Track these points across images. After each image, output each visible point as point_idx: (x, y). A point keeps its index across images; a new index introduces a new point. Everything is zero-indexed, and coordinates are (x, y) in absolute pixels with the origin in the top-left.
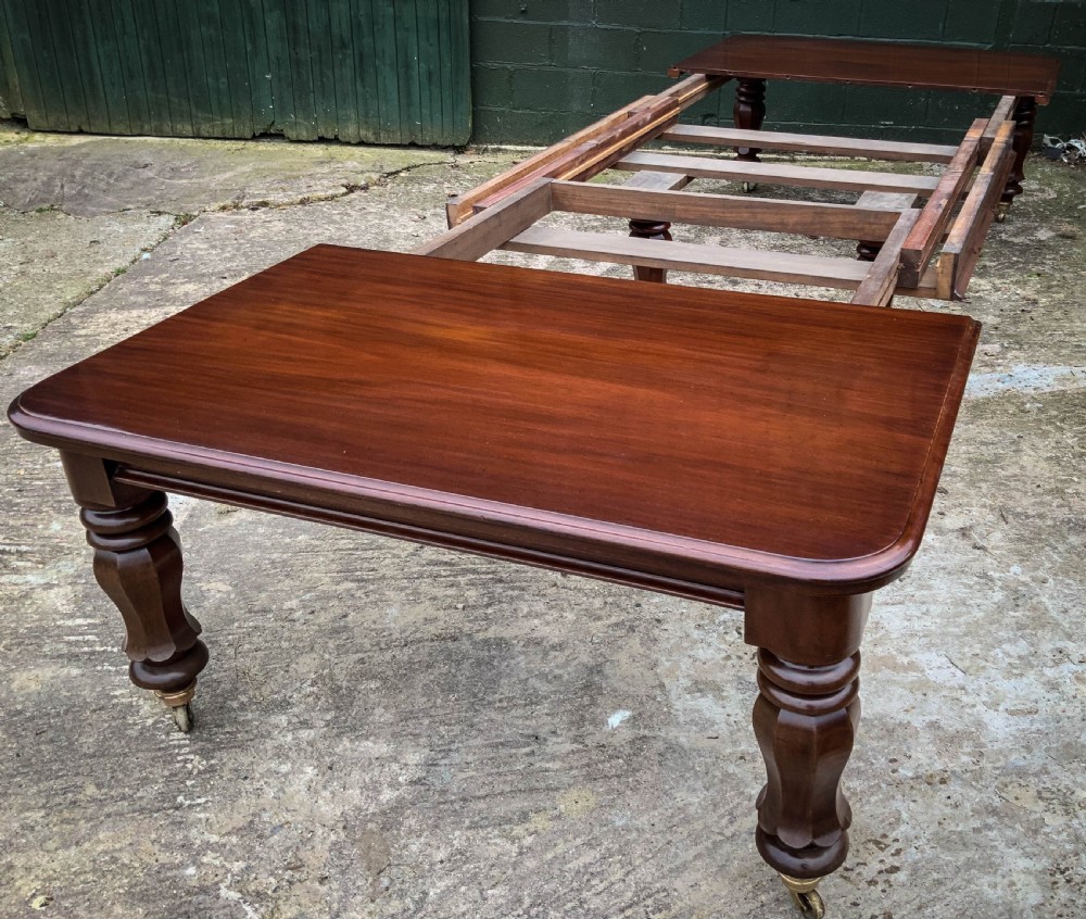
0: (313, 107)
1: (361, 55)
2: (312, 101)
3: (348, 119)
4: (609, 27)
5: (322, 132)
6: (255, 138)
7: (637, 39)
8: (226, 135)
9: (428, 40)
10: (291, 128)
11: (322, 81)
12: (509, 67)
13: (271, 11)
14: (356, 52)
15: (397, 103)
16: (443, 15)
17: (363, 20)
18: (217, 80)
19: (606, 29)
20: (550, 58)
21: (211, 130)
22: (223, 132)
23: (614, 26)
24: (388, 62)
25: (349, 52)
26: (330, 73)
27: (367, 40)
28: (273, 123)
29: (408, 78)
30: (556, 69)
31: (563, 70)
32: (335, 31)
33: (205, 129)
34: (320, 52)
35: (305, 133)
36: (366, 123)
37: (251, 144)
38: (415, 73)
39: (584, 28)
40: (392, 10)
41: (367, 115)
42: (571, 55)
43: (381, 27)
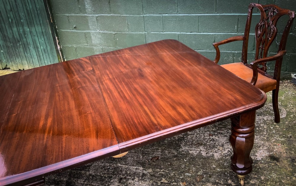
0: (15, 60)
1: (24, 44)
2: (15, 58)
3: (25, 64)
4: (104, 32)
5: (19, 68)
6: (3, 69)
7: (114, 36)
9: (41, 39)
10: (11, 67)
11: (16, 52)
15: (37, 59)
16: (44, 31)
17: (22, 33)
19: (103, 33)
20: (87, 43)
23: (106, 32)
24: (32, 46)
26: (17, 50)
27: (24, 39)
28: (7, 65)
29: (38, 51)
30: (90, 47)
31: (92, 47)
32: (15, 37)
34: (13, 43)
35: (15, 68)
36: (30, 65)
38: (40, 50)
39: (95, 33)
40: (28, 29)
41: (30, 62)
42: (93, 42)
43: (27, 35)
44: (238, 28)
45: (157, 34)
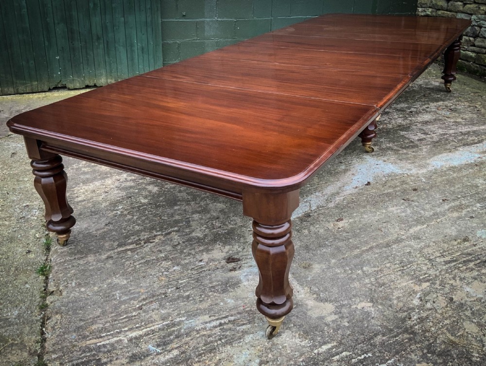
0: (82, 71)
1: (107, 42)
2: (82, 68)
3: (101, 74)
4: (223, 20)
5: (87, 83)
6: (50, 90)
7: (235, 24)
8: (34, 91)
9: (142, 33)
10: (71, 83)
11: (87, 57)
12: (178, 42)
13: (58, 24)
14: (105, 41)
15: (127, 64)
16: (149, 20)
17: (108, 24)
18: (28, 62)
19: (221, 21)
20: (197, 36)
21: (25, 89)
22: (32, 89)
23: (225, 19)
24: (121, 44)
25: (102, 41)
26: (91, 53)
27: (110, 35)
28: (60, 81)
29: (132, 51)
30: (200, 41)
31: (203, 41)
32: (94, 32)
33: (21, 89)
34: (86, 42)
35: (78, 85)
36: (111, 76)
37: (48, 94)
38: (136, 49)
39: (212, 21)
40: (123, 19)
41: (111, 72)
42: (206, 34)
43: (117, 27)
44: (354, 9)
45: (284, 19)
